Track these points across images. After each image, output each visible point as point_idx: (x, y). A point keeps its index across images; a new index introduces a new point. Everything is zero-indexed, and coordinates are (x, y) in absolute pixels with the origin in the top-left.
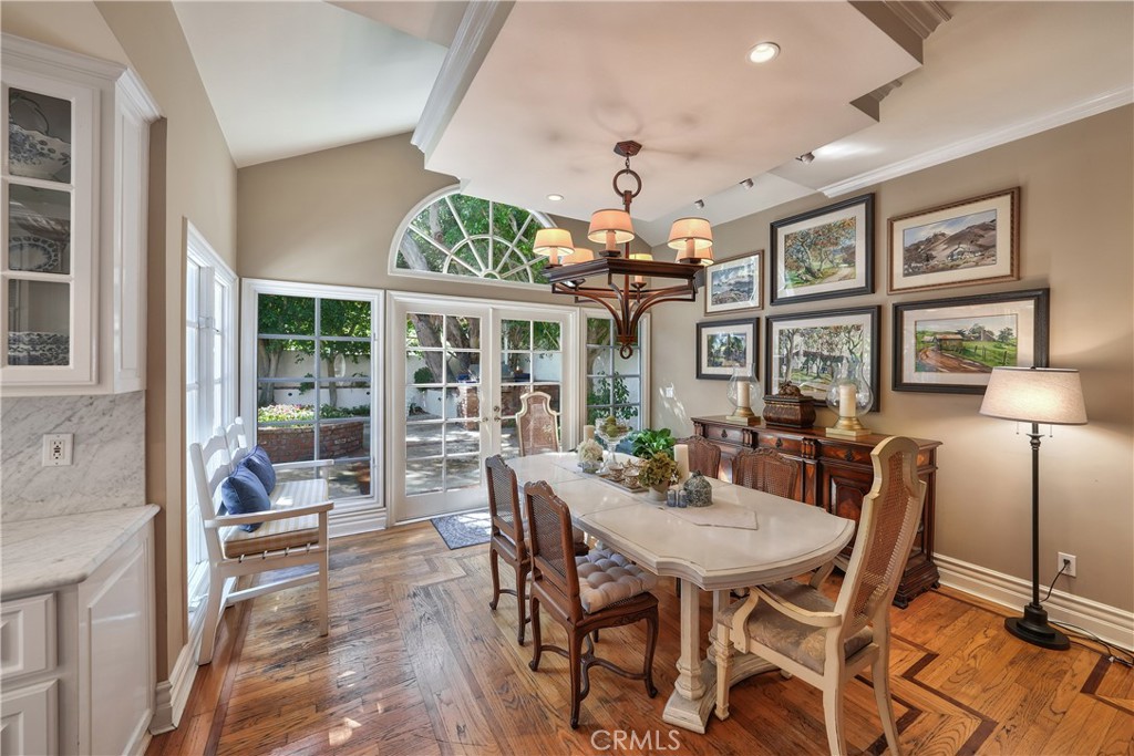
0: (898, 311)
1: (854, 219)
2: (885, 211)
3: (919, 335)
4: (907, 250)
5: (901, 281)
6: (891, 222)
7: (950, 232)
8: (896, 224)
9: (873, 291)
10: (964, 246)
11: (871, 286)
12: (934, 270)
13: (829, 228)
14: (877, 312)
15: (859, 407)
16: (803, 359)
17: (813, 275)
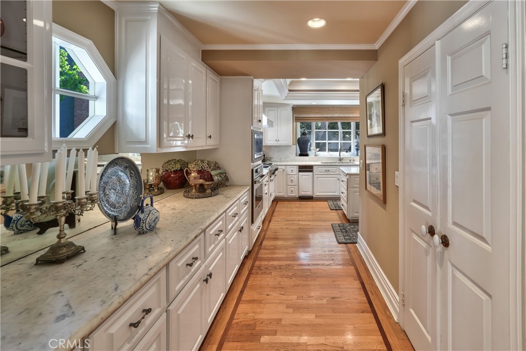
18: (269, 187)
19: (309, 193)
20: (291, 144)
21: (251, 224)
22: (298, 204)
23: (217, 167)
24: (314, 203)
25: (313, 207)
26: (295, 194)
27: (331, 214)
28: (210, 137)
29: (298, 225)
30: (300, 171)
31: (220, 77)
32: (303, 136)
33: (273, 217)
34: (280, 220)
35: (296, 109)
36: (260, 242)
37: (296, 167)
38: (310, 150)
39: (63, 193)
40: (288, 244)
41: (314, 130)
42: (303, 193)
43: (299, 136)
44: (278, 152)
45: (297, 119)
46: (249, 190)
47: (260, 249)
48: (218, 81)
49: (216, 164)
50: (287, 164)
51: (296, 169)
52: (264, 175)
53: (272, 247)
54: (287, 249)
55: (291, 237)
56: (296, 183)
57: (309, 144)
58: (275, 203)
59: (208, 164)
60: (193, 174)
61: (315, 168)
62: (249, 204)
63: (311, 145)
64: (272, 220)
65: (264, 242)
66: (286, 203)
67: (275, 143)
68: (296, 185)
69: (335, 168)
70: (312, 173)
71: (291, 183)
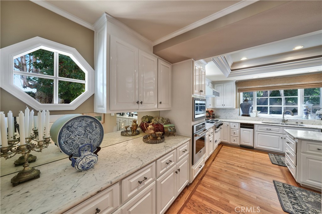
18: (214, 136)
19: (250, 144)
20: (235, 108)
21: (191, 164)
22: (239, 151)
23: (168, 122)
24: (254, 153)
25: (253, 157)
26: (237, 143)
27: (272, 168)
28: (161, 103)
29: (237, 170)
30: (241, 127)
31: (172, 64)
32: (245, 102)
33: (216, 158)
34: (221, 161)
35: (238, 83)
36: (201, 177)
37: (238, 124)
38: (251, 112)
39: (26, 139)
40: (224, 187)
41: (256, 98)
42: (243, 143)
43: (242, 102)
44: (224, 113)
45: (239, 91)
46: (190, 141)
47: (199, 183)
48: (169, 67)
49: (168, 120)
50: (231, 121)
51: (238, 126)
52: (206, 130)
53: (210, 186)
54: (221, 193)
55: (227, 181)
56: (238, 135)
57: (251, 107)
58: (220, 146)
59: (162, 120)
60: (150, 127)
61: (256, 127)
62: (189, 151)
63: (252, 108)
64: (215, 160)
65: (204, 178)
66: (229, 148)
67: (222, 107)
68: (238, 137)
69: (278, 128)
70: (253, 130)
71: (234, 135)
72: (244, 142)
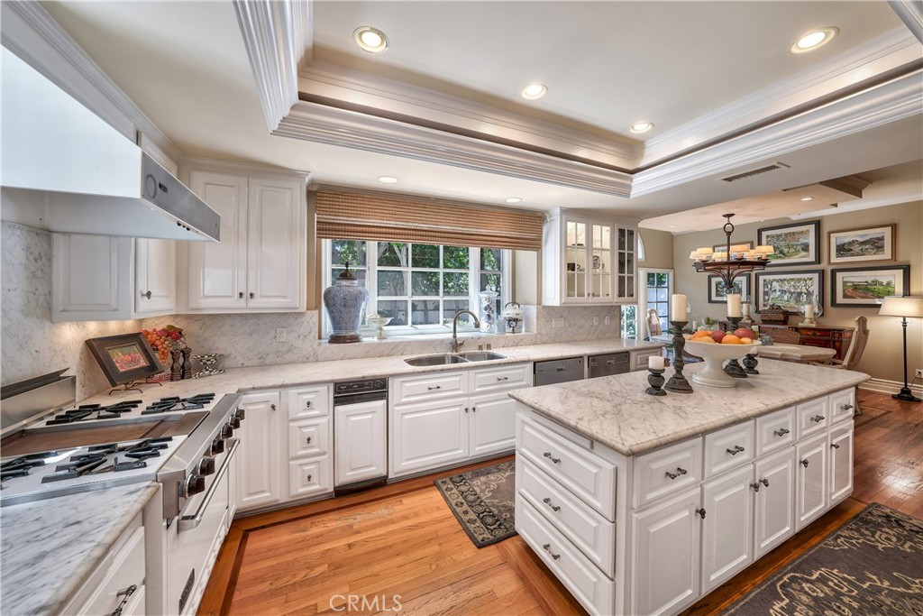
0: (834, 273)
1: (808, 231)
2: (826, 229)
3: (844, 283)
4: (838, 246)
5: (834, 259)
6: (829, 233)
7: (861, 240)
8: (832, 235)
9: (819, 263)
10: (867, 246)
11: (818, 260)
12: (852, 255)
13: (794, 233)
14: (822, 273)
15: (815, 314)
16: (779, 293)
17: (784, 254)
19: (374, 470)
20: (303, 308)
26: (324, 484)
30: (338, 401)
32: (344, 283)
37: (324, 388)
38: (363, 323)
41: (373, 268)
42: (348, 476)
43: (328, 282)
44: (251, 334)
45: (321, 229)
50: (289, 381)
51: (326, 394)
56: (327, 446)
61: (393, 385)
63: (365, 309)
67: (238, 306)
68: (323, 454)
69: (458, 378)
70: (385, 401)
71: (305, 448)
72: (353, 470)
